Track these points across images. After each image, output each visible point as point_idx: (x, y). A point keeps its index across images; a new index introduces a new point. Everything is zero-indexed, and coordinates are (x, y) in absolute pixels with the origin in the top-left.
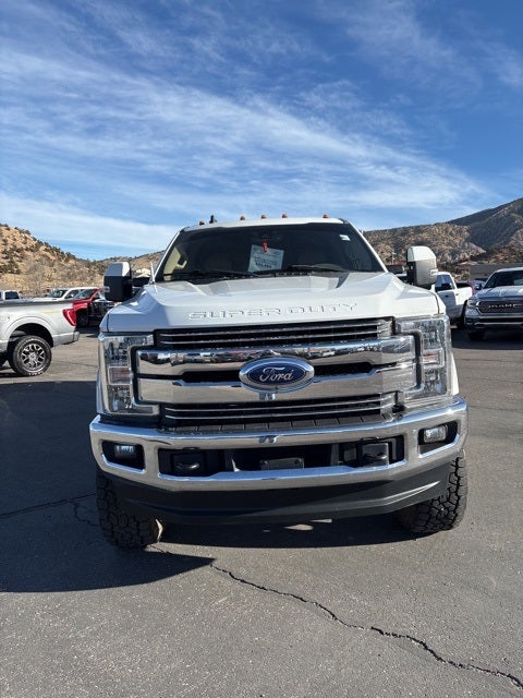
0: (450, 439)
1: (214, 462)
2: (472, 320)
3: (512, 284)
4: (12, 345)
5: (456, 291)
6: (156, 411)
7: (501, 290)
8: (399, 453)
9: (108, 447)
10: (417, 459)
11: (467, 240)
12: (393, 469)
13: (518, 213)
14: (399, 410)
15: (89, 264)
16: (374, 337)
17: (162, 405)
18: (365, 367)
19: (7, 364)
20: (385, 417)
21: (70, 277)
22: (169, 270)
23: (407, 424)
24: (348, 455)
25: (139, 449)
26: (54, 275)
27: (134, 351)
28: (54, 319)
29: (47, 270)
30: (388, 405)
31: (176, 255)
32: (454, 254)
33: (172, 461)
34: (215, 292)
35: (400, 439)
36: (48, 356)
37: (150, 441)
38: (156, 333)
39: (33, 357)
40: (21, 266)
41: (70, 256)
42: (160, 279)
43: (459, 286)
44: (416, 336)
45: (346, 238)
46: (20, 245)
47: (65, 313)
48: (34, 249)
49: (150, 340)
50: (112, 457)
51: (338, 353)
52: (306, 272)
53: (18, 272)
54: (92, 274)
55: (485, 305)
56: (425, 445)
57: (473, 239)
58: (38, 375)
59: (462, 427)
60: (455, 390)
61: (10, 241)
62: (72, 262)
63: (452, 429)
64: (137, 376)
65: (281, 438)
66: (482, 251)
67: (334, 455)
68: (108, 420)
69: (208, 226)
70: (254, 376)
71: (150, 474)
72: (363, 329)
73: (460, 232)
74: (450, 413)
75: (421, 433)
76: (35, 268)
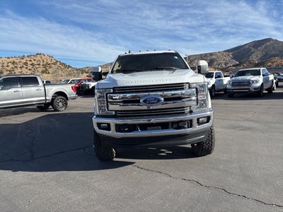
0: (208, 121)
1: (133, 128)
2: (229, 89)
3: (245, 75)
4: (53, 100)
5: (223, 78)
6: (114, 113)
7: (240, 78)
8: (191, 125)
9: (99, 125)
10: (197, 128)
11: (232, 59)
12: (188, 130)
13: (253, 47)
14: (191, 112)
15: (77, 70)
16: (183, 89)
17: (116, 111)
18: (180, 98)
19: (51, 107)
20: (186, 114)
21: (70, 75)
22: (115, 69)
23: (194, 116)
24: (174, 126)
25: (109, 125)
26: (64, 74)
27: (107, 94)
28: (68, 89)
29: (60, 72)
30: (188, 110)
31: (117, 64)
32: (226, 64)
33: (119, 128)
34: (132, 76)
35: (191, 121)
36: (66, 104)
37: (112, 122)
38: (114, 88)
39: (61, 104)
40: (50, 70)
41: (69, 67)
42: (112, 72)
43: (225, 76)
44: (197, 89)
45: (176, 58)
46: (49, 62)
47: (72, 87)
48: (55, 64)
49: (112, 91)
50: (100, 128)
51: (172, 95)
52: (162, 69)
53: (49, 73)
54: (78, 74)
55: (234, 83)
56: (199, 123)
57: (235, 58)
58: (63, 111)
59: (212, 118)
60: (210, 106)
61: (45, 60)
62: (70, 69)
63: (208, 118)
64: (108, 102)
65: (153, 120)
66: (237, 63)
67: (170, 126)
68: (98, 116)
69: (128, 54)
70: (145, 101)
71: (113, 133)
72: (179, 86)
73: (228, 55)
74: (208, 113)
75: (198, 119)
76: (56, 71)
